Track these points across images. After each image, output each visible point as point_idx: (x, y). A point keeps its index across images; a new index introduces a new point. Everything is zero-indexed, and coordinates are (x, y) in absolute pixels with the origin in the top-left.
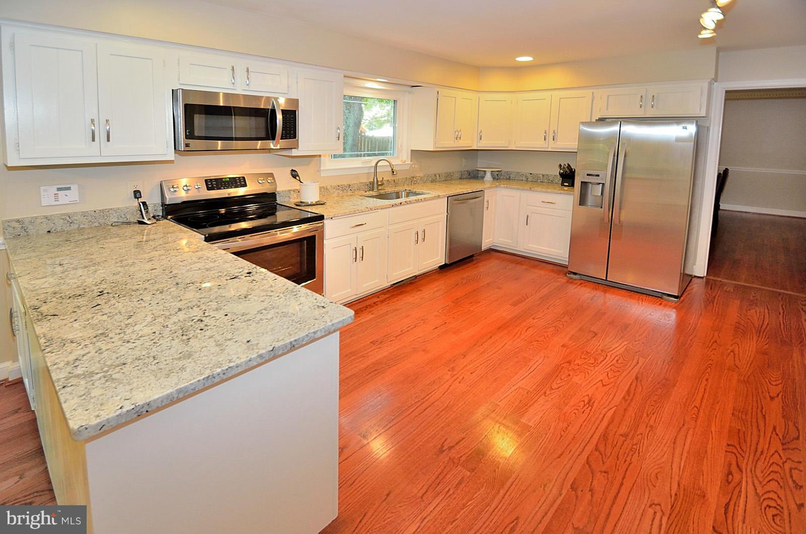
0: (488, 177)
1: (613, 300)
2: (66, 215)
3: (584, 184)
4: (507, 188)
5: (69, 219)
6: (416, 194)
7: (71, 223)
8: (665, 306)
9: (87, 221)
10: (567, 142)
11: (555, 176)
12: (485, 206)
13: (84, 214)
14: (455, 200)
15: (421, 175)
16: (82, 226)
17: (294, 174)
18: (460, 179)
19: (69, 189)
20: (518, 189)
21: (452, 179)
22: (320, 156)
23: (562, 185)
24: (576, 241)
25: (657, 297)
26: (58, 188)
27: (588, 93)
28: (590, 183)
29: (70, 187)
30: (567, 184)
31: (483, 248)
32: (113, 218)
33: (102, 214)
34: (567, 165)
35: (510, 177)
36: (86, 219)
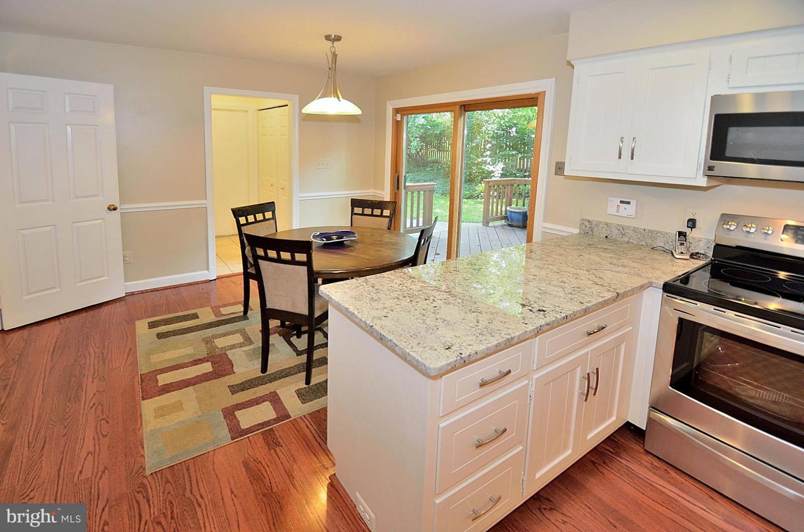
2: (621, 227)
5: (622, 230)
7: (623, 235)
9: (636, 237)
13: (635, 230)
16: (631, 241)
26: (621, 201)
29: (630, 202)
32: (659, 242)
33: (650, 234)
36: (636, 235)
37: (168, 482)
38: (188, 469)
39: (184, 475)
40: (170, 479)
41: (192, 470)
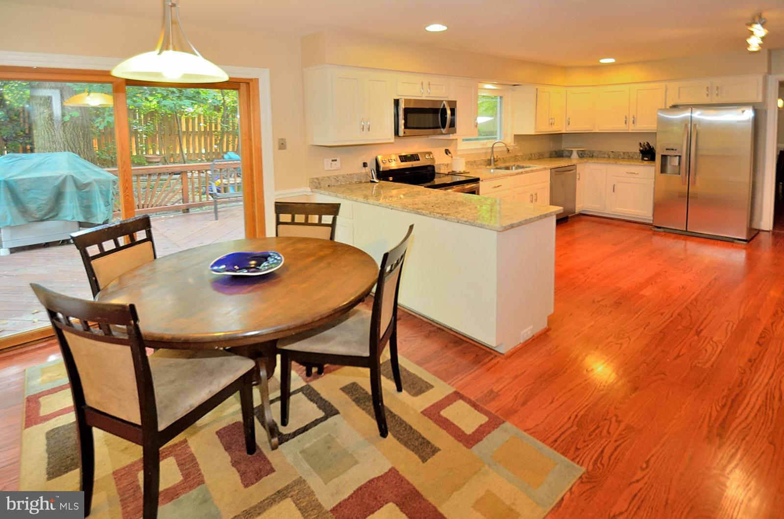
0: (575, 155)
1: (692, 246)
2: (336, 176)
3: (664, 157)
4: (594, 163)
6: (523, 167)
7: (338, 181)
8: (736, 247)
10: (646, 125)
11: (635, 153)
12: (578, 177)
13: (343, 176)
14: (556, 172)
15: (521, 154)
16: (342, 183)
17: (447, 152)
18: (550, 157)
19: (336, 160)
20: (605, 163)
21: (544, 158)
22: (456, 139)
23: (643, 159)
24: (658, 207)
25: (730, 242)
26: (332, 160)
27: (662, 85)
28: (669, 155)
30: (647, 159)
31: (577, 211)
33: (350, 176)
34: (646, 143)
35: (593, 155)
36: (344, 179)
37: (577, 449)
38: (556, 441)
39: (562, 441)
40: (573, 449)
41: (554, 437)
